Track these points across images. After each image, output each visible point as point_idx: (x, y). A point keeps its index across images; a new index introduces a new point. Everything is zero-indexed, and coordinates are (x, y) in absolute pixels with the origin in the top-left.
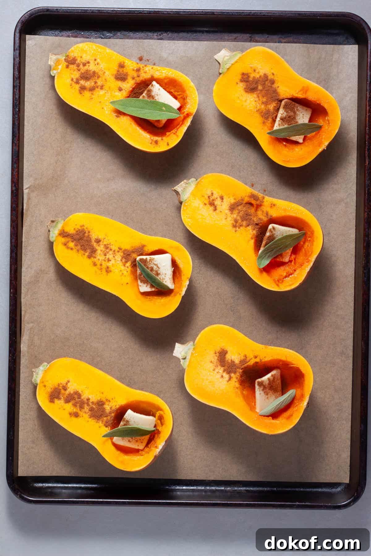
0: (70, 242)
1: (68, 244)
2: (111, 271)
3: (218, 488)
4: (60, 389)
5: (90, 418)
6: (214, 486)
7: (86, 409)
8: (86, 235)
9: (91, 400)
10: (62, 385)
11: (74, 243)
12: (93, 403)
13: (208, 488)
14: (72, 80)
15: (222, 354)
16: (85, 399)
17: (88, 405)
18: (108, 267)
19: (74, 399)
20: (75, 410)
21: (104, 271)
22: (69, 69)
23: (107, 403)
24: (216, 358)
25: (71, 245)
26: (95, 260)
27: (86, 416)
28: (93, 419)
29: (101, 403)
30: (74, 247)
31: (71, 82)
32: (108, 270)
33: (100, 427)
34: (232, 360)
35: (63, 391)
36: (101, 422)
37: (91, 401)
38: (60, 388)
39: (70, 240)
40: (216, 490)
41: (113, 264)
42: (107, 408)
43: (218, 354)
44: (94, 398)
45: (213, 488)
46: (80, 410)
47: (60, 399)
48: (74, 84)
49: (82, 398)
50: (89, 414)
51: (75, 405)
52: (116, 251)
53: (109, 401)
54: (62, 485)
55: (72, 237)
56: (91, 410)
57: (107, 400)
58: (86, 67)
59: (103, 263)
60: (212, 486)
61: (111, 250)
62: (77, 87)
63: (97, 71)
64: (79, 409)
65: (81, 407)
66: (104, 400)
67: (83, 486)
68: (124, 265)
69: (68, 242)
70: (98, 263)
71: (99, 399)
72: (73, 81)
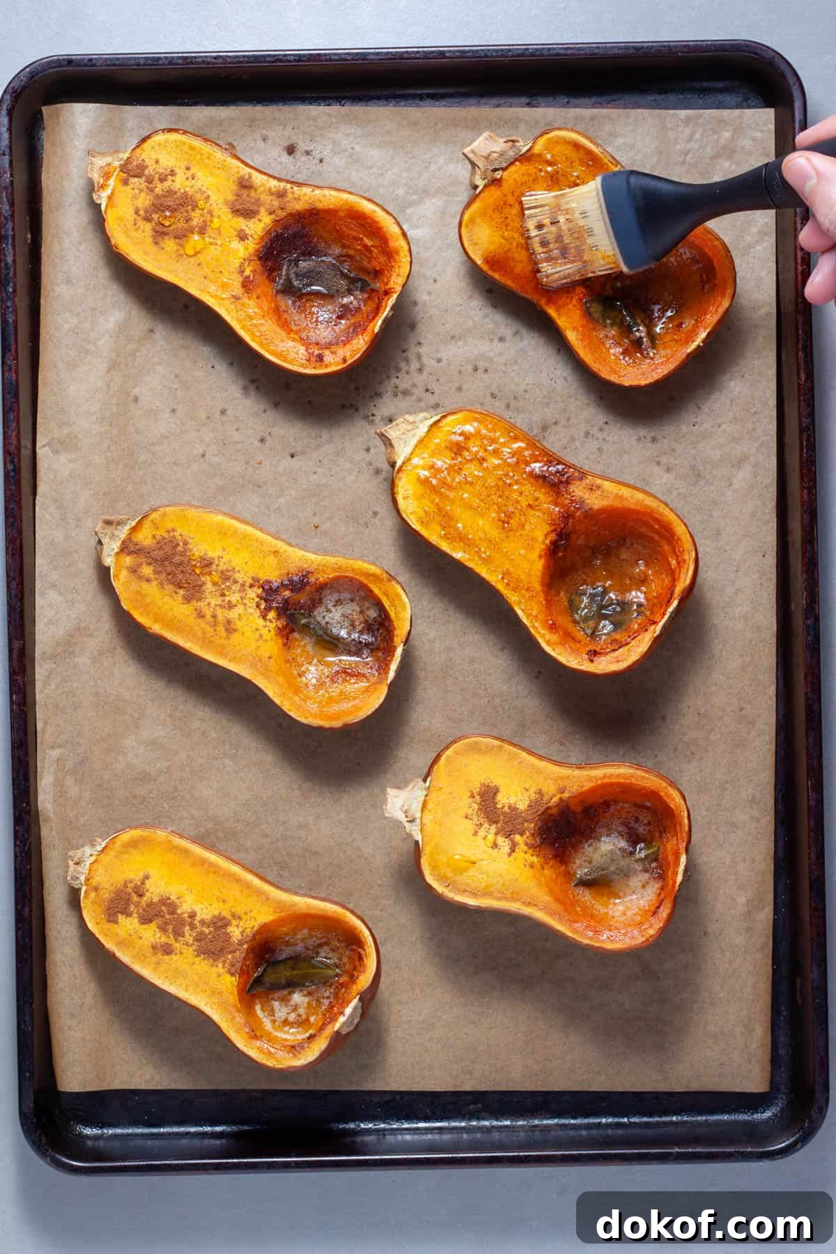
0: (144, 565)
1: (140, 570)
2: (236, 630)
3: (495, 1123)
4: (129, 894)
5: (198, 955)
6: (487, 1120)
7: (189, 935)
8: (180, 548)
9: (198, 915)
10: (132, 885)
11: (152, 568)
12: (203, 922)
13: (474, 1123)
14: (137, 212)
15: (487, 796)
16: (186, 915)
17: (193, 927)
18: (229, 622)
19: (159, 914)
20: (164, 939)
21: (221, 629)
22: (130, 186)
23: (234, 922)
24: (476, 806)
25: (147, 571)
26: (202, 604)
27: (189, 952)
28: (204, 959)
29: (220, 924)
30: (152, 576)
31: (134, 216)
32: (230, 628)
33: (219, 976)
34: (510, 807)
35: (135, 898)
36: (220, 965)
37: (198, 918)
38: (129, 890)
39: (144, 560)
40: (493, 1127)
41: (239, 615)
42: (235, 932)
43: (478, 798)
44: (205, 912)
45: (486, 1123)
46: (176, 940)
47: (129, 915)
48: (141, 223)
49: (179, 911)
50: (194, 947)
51: (163, 929)
52: (248, 584)
53: (240, 918)
54: (146, 1131)
55: (149, 553)
56: (200, 938)
57: (234, 916)
58: (167, 184)
59: (219, 612)
60: (483, 1119)
61: (235, 582)
62: (148, 227)
63: (190, 191)
64: (172, 936)
65: (178, 934)
66: (227, 914)
67: (193, 1130)
68: (264, 617)
69: (140, 565)
70: (208, 613)
71: (216, 913)
72: (139, 215)
